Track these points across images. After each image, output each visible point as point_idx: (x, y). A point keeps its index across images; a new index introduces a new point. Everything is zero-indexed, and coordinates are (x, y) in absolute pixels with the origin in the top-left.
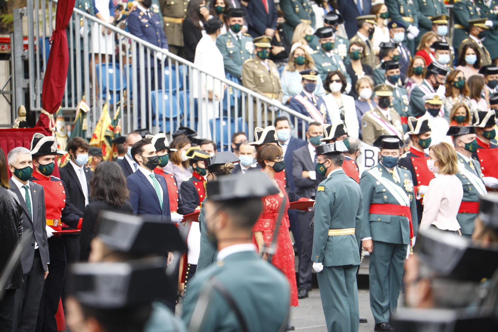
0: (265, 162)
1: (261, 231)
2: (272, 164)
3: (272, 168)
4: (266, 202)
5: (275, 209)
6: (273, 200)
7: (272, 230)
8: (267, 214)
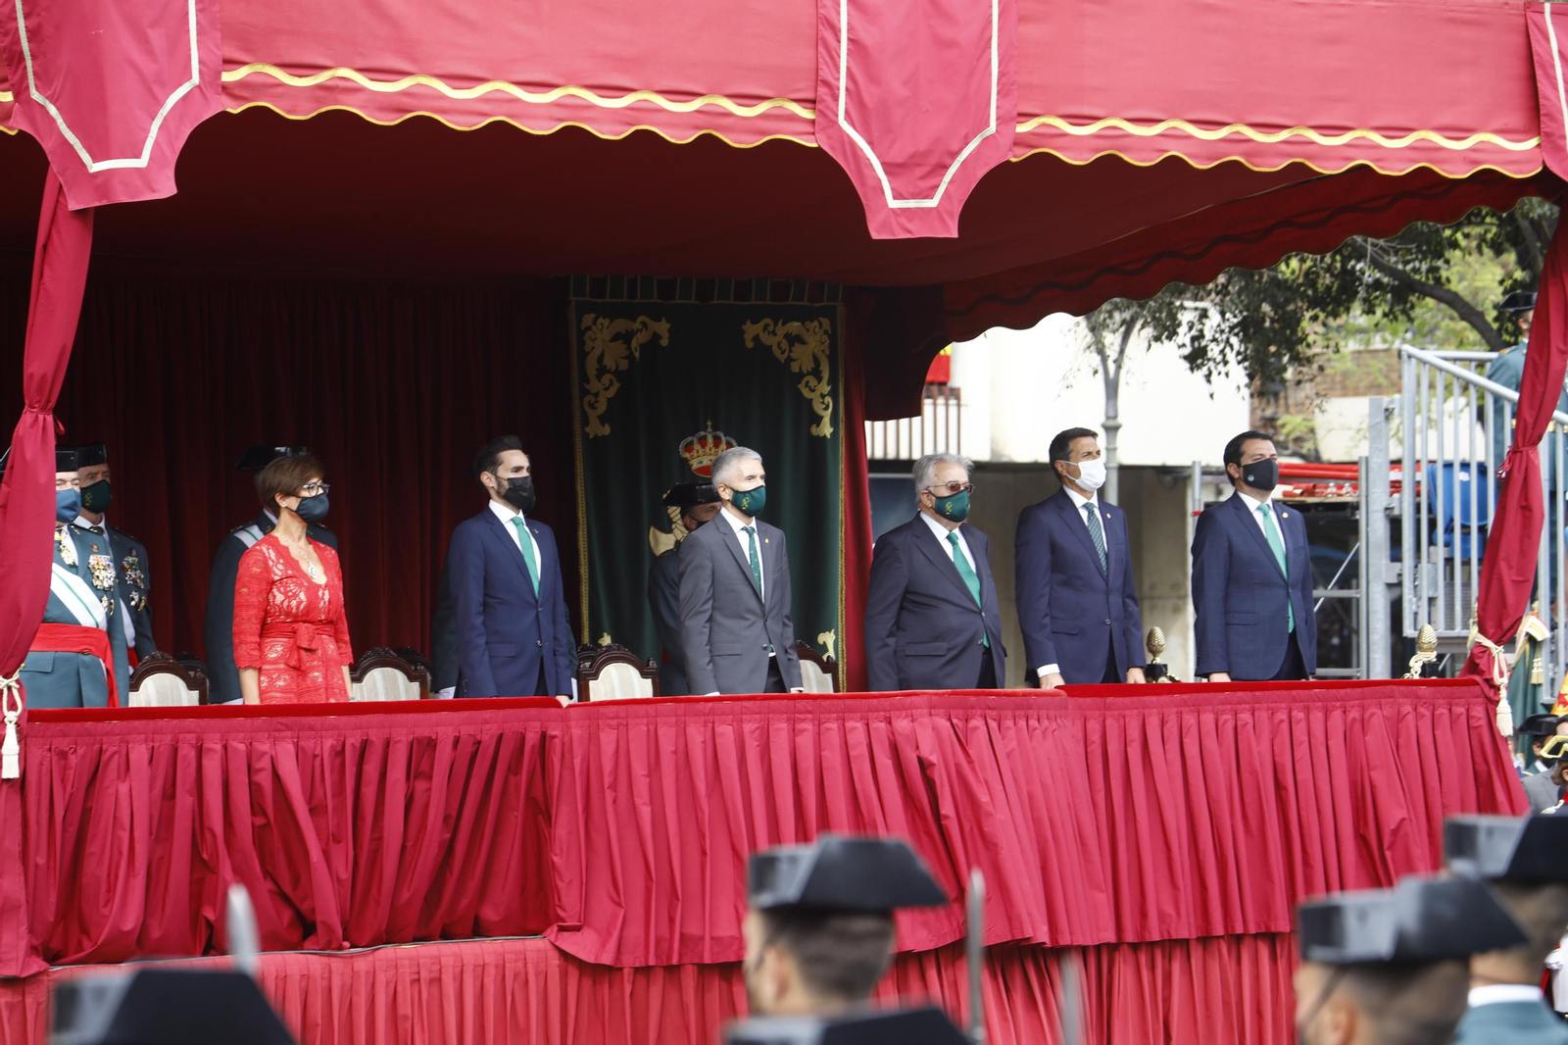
0: (278, 499)
1: (255, 668)
2: (292, 503)
3: (294, 514)
4: (275, 597)
5: (297, 613)
6: (291, 591)
7: (286, 664)
8: (280, 624)
